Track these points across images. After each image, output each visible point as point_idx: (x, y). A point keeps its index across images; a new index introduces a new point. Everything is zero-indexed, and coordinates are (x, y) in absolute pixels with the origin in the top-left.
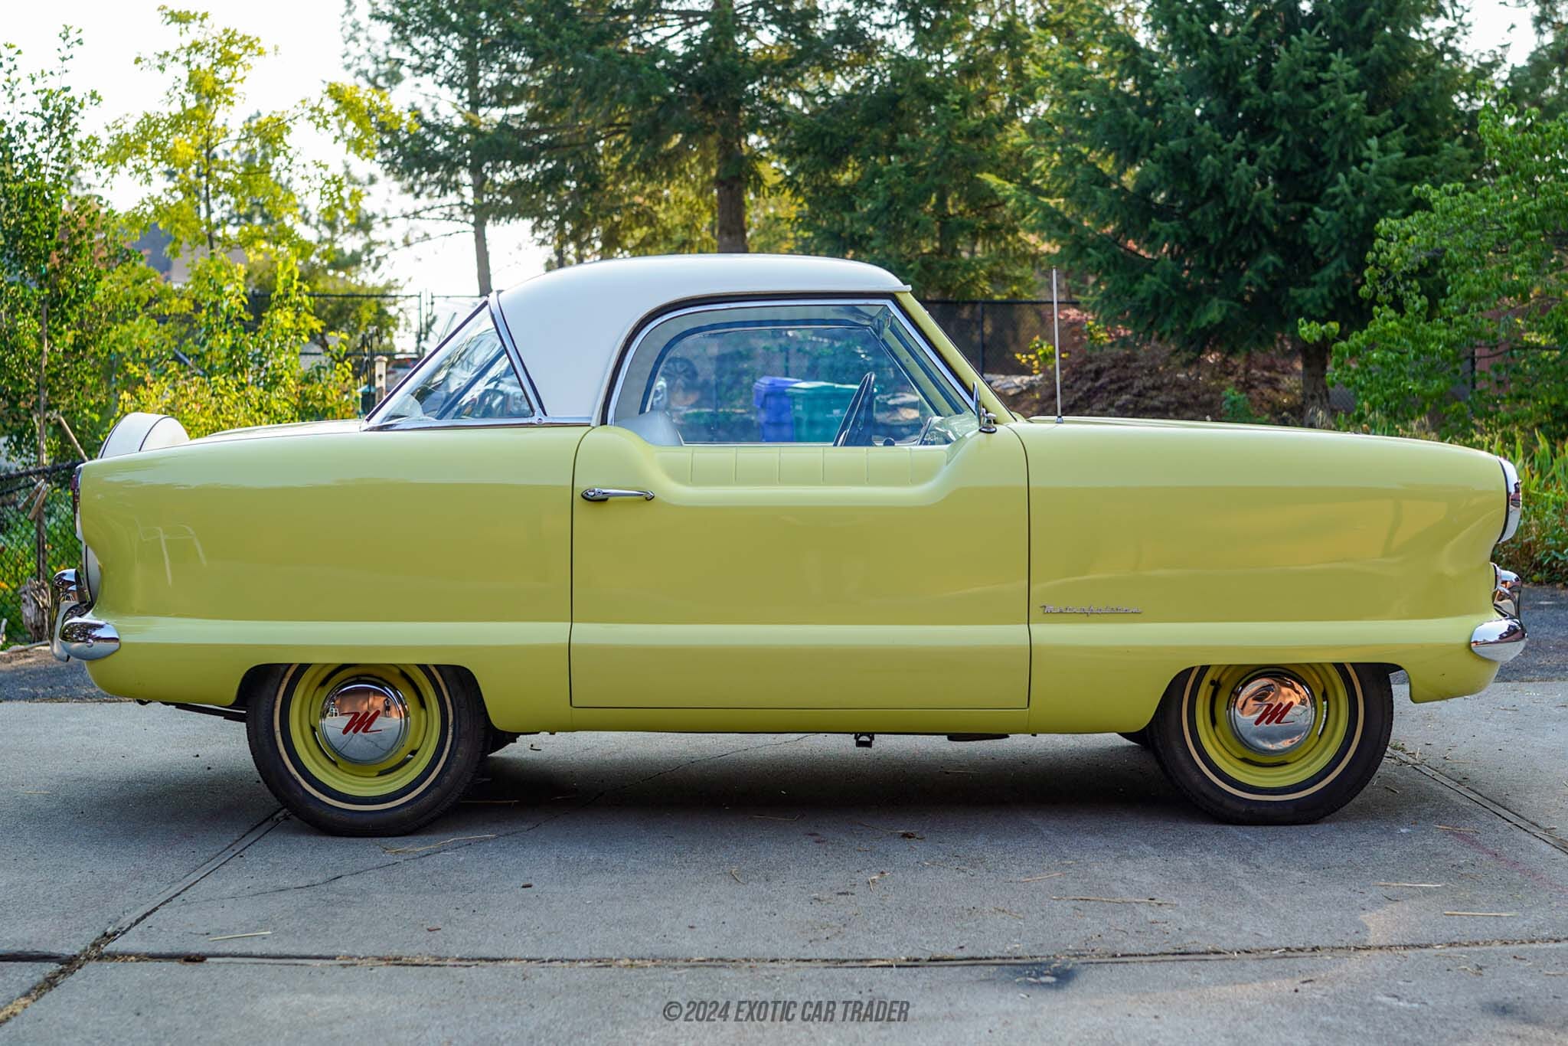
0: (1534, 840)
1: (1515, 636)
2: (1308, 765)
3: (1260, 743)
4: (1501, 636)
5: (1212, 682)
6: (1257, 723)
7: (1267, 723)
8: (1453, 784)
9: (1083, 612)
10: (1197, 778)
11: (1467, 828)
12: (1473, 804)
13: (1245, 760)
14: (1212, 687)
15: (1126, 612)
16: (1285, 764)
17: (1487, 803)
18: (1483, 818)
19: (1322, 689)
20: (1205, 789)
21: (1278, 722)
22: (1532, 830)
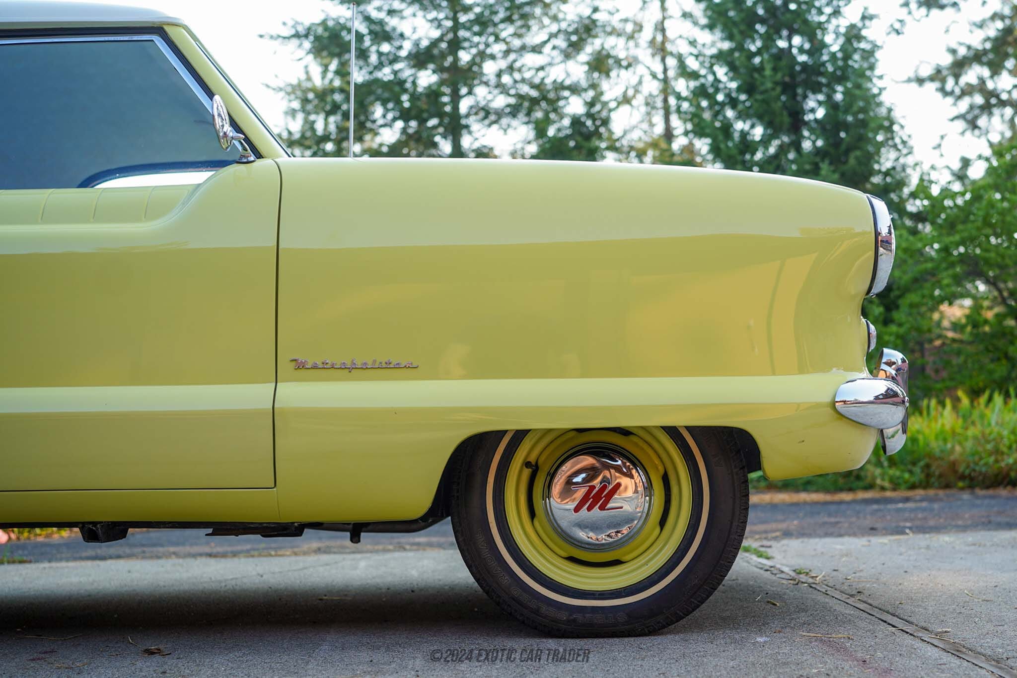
0: (918, 644)
1: (895, 399)
2: (646, 563)
3: (582, 535)
4: (877, 398)
5: (527, 464)
6: (577, 510)
7: (589, 509)
8: (844, 597)
9: (344, 367)
10: (506, 580)
11: (840, 635)
12: (858, 612)
13: (572, 559)
14: (527, 472)
15: (398, 367)
16: (617, 563)
17: (875, 612)
18: (862, 624)
19: (662, 472)
20: (516, 592)
21: (602, 508)
22: (920, 635)
